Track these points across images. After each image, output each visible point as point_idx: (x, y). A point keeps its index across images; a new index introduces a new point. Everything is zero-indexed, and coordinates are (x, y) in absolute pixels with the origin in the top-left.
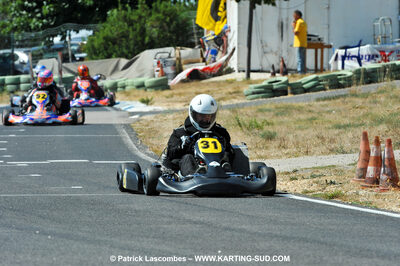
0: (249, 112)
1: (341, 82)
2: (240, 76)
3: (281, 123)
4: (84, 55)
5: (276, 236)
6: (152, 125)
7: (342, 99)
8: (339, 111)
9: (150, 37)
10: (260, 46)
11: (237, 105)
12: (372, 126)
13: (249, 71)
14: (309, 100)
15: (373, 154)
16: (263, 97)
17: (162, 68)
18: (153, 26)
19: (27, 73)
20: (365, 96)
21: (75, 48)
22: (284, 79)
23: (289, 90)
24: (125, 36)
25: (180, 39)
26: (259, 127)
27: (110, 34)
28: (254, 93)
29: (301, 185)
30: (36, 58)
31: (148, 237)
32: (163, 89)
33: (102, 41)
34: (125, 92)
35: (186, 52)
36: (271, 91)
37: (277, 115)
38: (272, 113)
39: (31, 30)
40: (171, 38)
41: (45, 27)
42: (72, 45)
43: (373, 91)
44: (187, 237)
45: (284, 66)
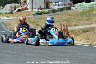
0: (33, 19)
1: (55, 11)
2: (30, 10)
3: (41, 21)
5: (40, 49)
6: (9, 23)
7: (55, 15)
9: (8, 1)
10: (35, 3)
11: (30, 17)
12: (62, 22)
13: (32, 9)
14: (47, 16)
15: (63, 28)
16: (36, 15)
17: (11, 8)
20: (60, 14)
22: (41, 11)
23: (42, 13)
24: (2, 1)
25: (15, 1)
26: (35, 23)
28: (34, 14)
31: (9, 50)
32: (12, 14)
34: (2, 15)
35: (17, 5)
36: (38, 14)
38: (38, 19)
40: (13, 1)
43: (62, 13)
44: (19, 49)
45: (41, 7)
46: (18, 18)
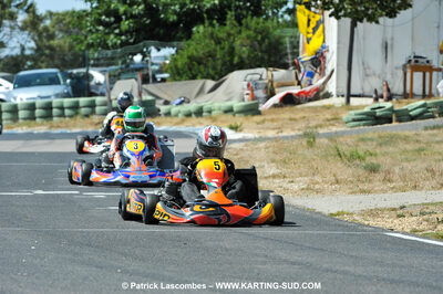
0: (349, 140)
2: (338, 101)
3: (385, 154)
4: (166, 75)
6: (242, 154)
9: (240, 57)
10: (362, 68)
11: (336, 133)
13: (349, 96)
14: (416, 129)
16: (364, 125)
17: (252, 91)
18: (243, 45)
19: (102, 95)
21: (157, 68)
22: (388, 105)
23: (394, 117)
24: (211, 55)
25: (273, 59)
26: (361, 158)
27: (195, 53)
28: (354, 120)
29: (409, 223)
30: (114, 78)
32: (254, 115)
33: (186, 60)
34: (211, 118)
35: (279, 74)
36: (374, 119)
37: (381, 145)
38: (375, 143)
39: (108, 48)
40: (262, 58)
41: (123, 44)
42: (152, 64)
45: (388, 90)
46: (284, 134)
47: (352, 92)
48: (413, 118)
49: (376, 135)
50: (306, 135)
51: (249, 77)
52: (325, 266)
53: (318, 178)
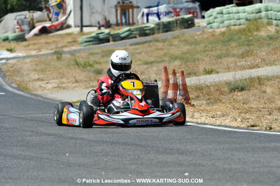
0: (83, 55)
1: (147, 32)
2: (76, 30)
3: (106, 62)
5: (106, 142)
6: (15, 67)
7: (148, 44)
8: (146, 52)
9: (11, 5)
10: (89, 8)
11: (75, 51)
12: (169, 62)
13: (82, 26)
14: (125, 45)
15: (171, 82)
16: (93, 44)
17: (20, 26)
20: (164, 41)
23: (111, 39)
25: (32, 5)
26: (91, 66)
28: (86, 42)
31: (16, 146)
32: (22, 41)
35: (37, 14)
36: (99, 40)
37: (103, 56)
38: (99, 56)
40: (26, 5)
43: (169, 38)
46: (42, 53)
47: (84, 24)
48: (123, 39)
49: (100, 51)
50: (56, 53)
51: (18, 18)
52: (70, 135)
53: (64, 80)
